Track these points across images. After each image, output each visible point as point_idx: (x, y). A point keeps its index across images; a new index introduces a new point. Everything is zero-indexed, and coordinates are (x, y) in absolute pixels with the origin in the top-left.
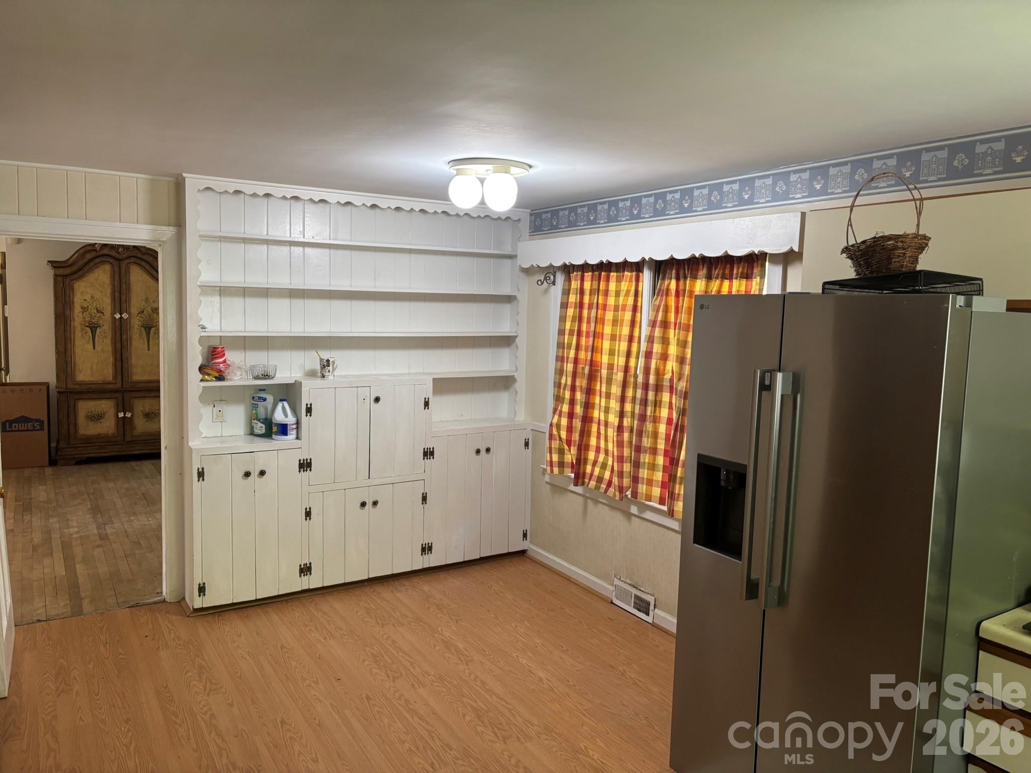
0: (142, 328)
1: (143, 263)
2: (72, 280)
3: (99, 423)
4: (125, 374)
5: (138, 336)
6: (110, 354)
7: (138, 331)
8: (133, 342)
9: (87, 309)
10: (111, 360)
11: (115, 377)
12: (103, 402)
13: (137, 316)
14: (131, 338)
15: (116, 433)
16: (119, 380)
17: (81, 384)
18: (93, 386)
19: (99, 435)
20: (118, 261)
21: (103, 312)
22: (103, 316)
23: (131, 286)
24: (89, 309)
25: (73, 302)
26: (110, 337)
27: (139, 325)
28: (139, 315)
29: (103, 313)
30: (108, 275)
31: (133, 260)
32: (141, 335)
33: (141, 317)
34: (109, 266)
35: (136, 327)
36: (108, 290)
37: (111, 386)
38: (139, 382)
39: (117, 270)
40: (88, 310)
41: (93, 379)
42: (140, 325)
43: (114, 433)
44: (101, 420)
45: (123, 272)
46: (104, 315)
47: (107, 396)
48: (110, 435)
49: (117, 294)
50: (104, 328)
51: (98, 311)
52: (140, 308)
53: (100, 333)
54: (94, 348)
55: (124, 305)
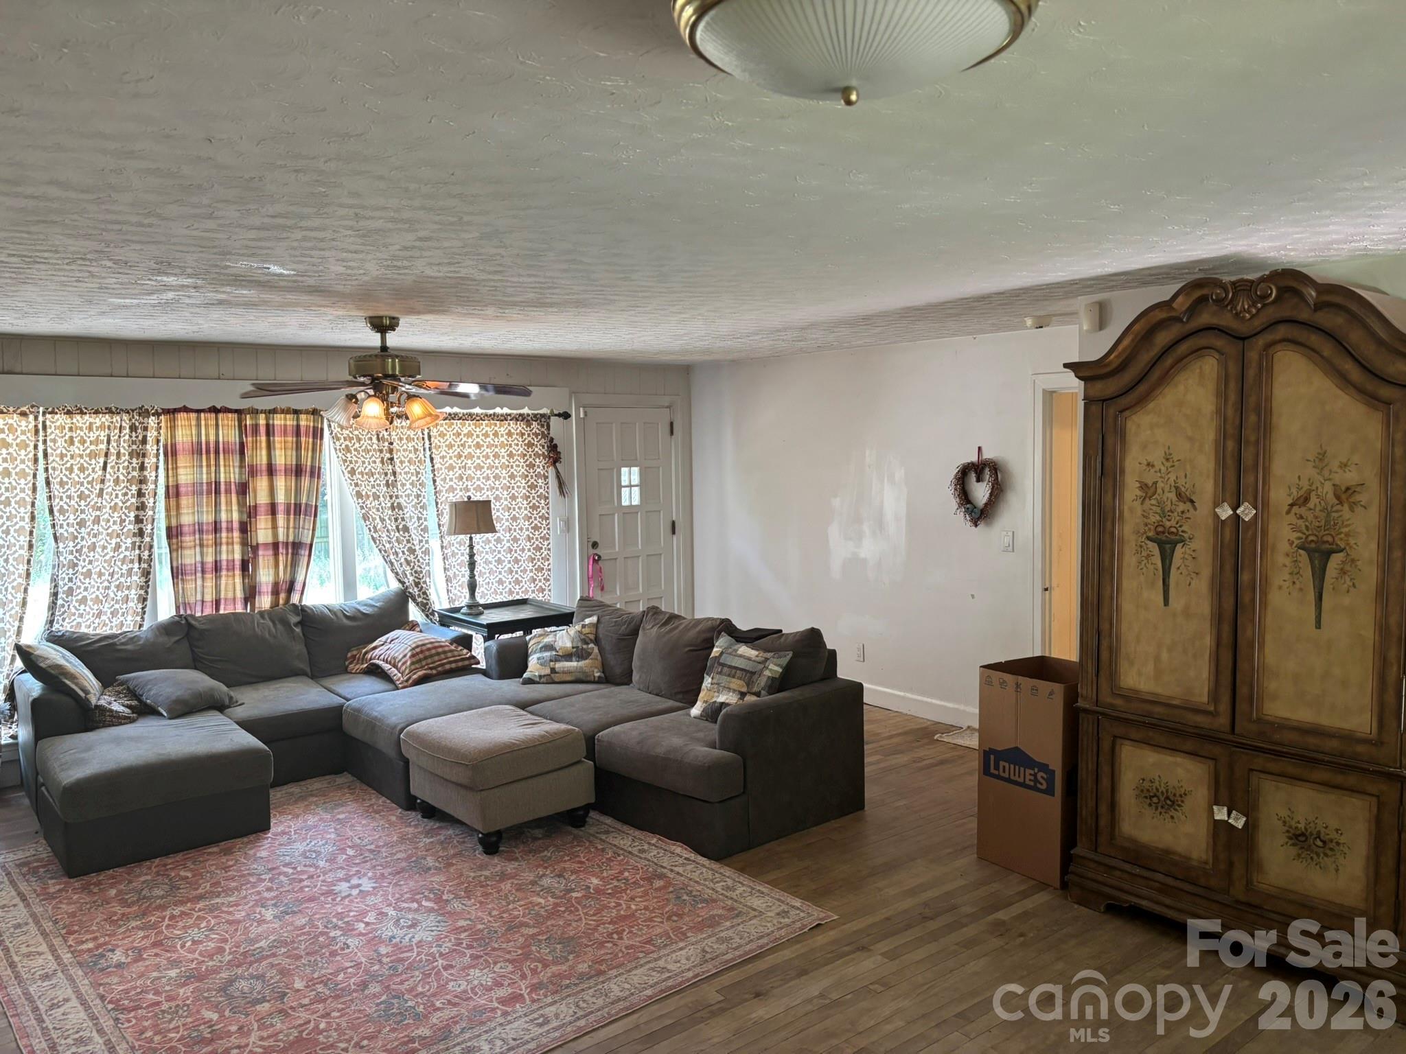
0: (1302, 552)
1: (1314, 339)
2: (1121, 412)
3: (1167, 816)
4: (1243, 691)
5: (1287, 577)
6: (1207, 626)
7: (1287, 561)
8: (1270, 597)
9: (1152, 490)
10: (1208, 641)
11: (1214, 696)
12: (1179, 760)
13: (1288, 512)
14: (1265, 580)
15: (1211, 861)
16: (1224, 706)
17: (1132, 696)
18: (1158, 709)
19: (1167, 852)
20: (1241, 343)
21: (1193, 498)
22: (1192, 510)
23: (1275, 419)
24: (1159, 491)
25: (1122, 471)
26: (1206, 572)
27: (1291, 543)
28: (1295, 509)
29: (1192, 502)
30: (1211, 386)
31: (1282, 331)
32: (1295, 573)
33: (1301, 517)
34: (1215, 362)
35: (1284, 547)
36: (1209, 435)
37: (1200, 720)
38: (1283, 726)
39: (1233, 369)
40: (1155, 493)
41: (1159, 690)
42: (1296, 542)
43: (1206, 863)
44: (1172, 813)
45: (1251, 373)
46: (1195, 509)
47: (1189, 745)
48: (1195, 863)
49: (1231, 445)
50: (1193, 545)
51: (1180, 495)
52: (1299, 488)
53: (1184, 558)
54: (1166, 602)
55: (1247, 480)
